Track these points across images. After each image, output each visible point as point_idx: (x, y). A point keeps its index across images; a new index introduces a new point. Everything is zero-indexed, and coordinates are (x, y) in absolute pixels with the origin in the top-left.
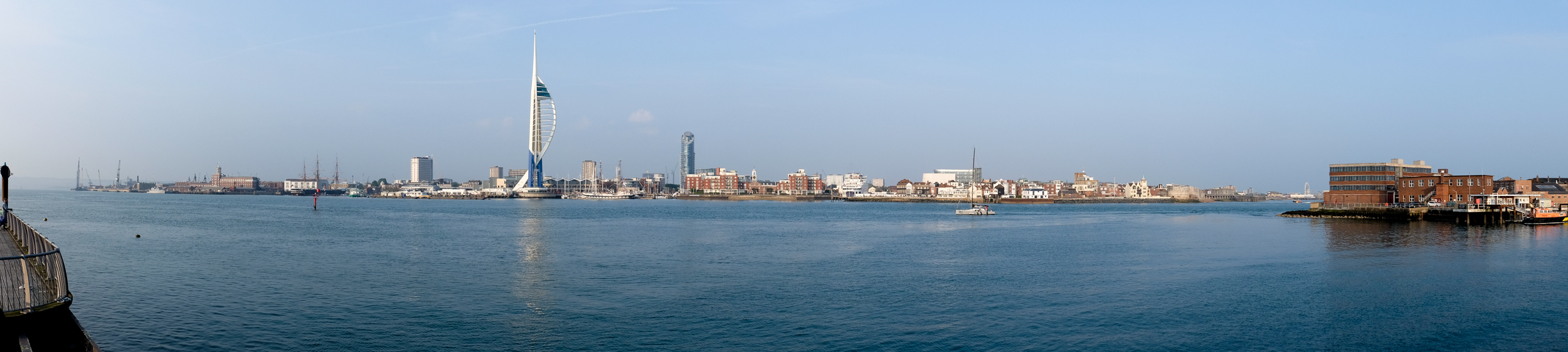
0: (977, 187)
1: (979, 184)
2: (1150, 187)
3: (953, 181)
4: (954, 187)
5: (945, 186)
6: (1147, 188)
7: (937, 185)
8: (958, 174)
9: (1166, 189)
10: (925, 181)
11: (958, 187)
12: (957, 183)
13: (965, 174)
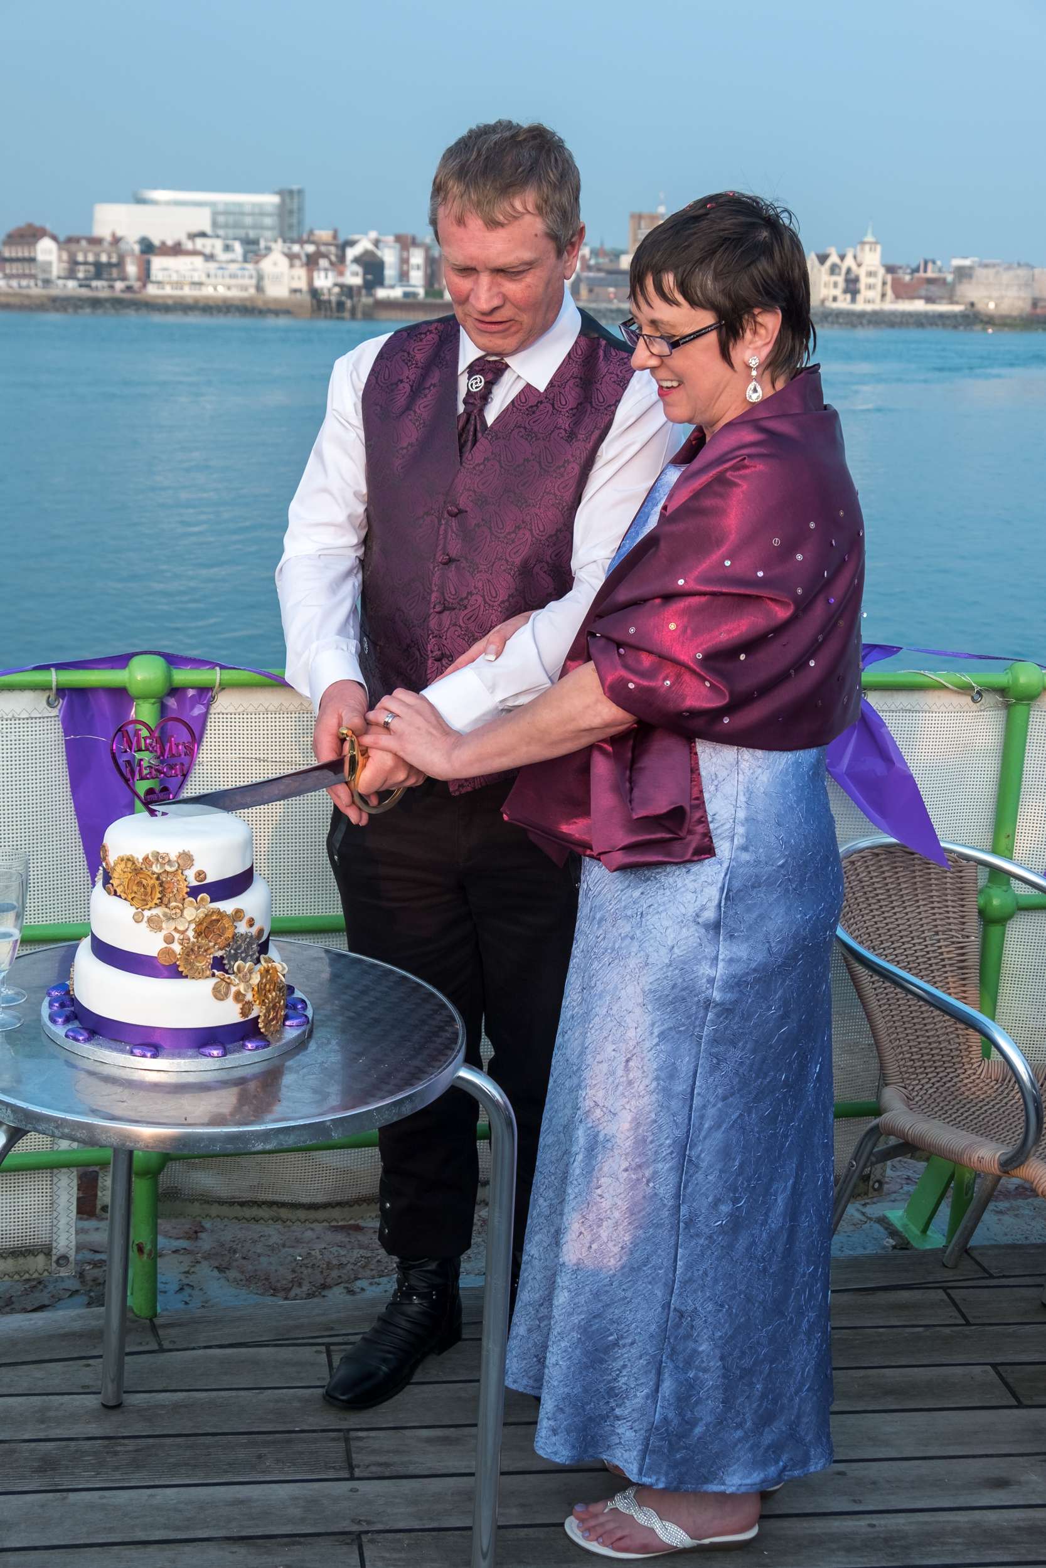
0: (291, 257)
1: (296, 248)
2: (890, 269)
3: (203, 235)
4: (210, 257)
5: (176, 250)
6: (882, 271)
7: (148, 248)
8: (221, 208)
9: (950, 278)
10: (102, 230)
11: (222, 256)
12: (219, 244)
13: (248, 209)
